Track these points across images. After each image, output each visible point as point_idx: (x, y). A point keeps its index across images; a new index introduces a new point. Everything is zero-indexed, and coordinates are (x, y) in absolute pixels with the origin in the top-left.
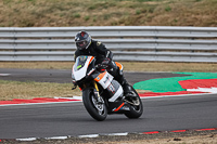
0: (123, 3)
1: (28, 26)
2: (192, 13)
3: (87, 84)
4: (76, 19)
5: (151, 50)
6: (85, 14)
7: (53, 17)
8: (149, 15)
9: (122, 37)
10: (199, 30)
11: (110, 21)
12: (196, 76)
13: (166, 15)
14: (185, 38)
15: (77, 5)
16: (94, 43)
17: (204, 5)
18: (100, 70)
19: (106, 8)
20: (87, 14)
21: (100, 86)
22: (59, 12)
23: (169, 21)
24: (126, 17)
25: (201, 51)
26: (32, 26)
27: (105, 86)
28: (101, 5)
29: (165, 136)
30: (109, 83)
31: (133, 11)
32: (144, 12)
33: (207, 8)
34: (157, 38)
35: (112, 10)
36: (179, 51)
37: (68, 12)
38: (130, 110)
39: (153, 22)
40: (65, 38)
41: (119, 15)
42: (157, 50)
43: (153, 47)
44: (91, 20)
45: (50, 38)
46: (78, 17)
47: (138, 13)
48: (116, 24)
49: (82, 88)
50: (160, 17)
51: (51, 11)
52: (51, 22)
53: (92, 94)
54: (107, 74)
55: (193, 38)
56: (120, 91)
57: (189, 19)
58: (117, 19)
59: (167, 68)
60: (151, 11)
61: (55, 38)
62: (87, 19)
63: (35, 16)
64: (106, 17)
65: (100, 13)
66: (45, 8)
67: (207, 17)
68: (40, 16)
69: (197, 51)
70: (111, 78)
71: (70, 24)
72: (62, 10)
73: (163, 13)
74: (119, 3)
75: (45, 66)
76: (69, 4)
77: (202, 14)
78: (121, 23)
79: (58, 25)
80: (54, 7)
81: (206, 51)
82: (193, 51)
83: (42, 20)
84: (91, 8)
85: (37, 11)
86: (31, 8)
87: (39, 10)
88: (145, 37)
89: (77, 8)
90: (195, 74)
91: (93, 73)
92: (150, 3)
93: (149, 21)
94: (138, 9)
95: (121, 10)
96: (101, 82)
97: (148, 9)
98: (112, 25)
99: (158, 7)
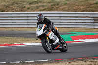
1: (2, 11)
2: (76, 5)
3: (43, 37)
4: (24, 9)
5: (58, 22)
6: (28, 6)
7: (13, 7)
8: (57, 6)
11: (39, 9)
12: (78, 34)
14: (73, 17)
15: (24, 2)
16: (45, 19)
17: (81, 2)
18: (48, 31)
19: (37, 3)
20: (29, 6)
21: (49, 38)
22: (16, 5)
23: (66, 9)
24: (47, 7)
25: (80, 23)
26: (4, 11)
27: (51, 38)
28: (35, 2)
29: (64, 61)
30: (53, 36)
31: (50, 5)
32: (55, 5)
33: (83, 3)
34: (60, 17)
35: (40, 4)
36: (70, 22)
37: (20, 5)
38: (62, 48)
39: (59, 10)
40: (19, 17)
41: (43, 6)
42: (60, 22)
43: (59, 21)
44: (31, 9)
45: (12, 17)
46: (25, 7)
47: (52, 6)
48: (42, 11)
49: (41, 39)
51: (12, 5)
52: (12, 10)
53: (46, 41)
54: (52, 32)
55: (77, 17)
56: (58, 40)
57: (75, 8)
58: (42, 8)
59: (65, 30)
60: (58, 5)
61: (14, 17)
62: (29, 8)
63: (5, 7)
64: (37, 7)
65: (35, 6)
66: (10, 3)
67: (83, 7)
68: (7, 7)
69: (79, 23)
70: (54, 34)
71: (21, 11)
72: (17, 4)
73: (63, 6)
74: (43, 1)
75: (10, 29)
76: (20, 2)
77: (81, 6)
78: (44, 10)
79: (16, 11)
80: (14, 3)
81: (83, 23)
82: (77, 23)
83: (8, 9)
84: (31, 4)
85: (6, 5)
86: (4, 3)
87: (7, 4)
88: (55, 17)
89: (24, 4)
90: (77, 33)
91: (46, 32)
93: (57, 9)
94: (52, 4)
95: (44, 4)
97: (56, 4)
98: (40, 11)
99: (61, 3)
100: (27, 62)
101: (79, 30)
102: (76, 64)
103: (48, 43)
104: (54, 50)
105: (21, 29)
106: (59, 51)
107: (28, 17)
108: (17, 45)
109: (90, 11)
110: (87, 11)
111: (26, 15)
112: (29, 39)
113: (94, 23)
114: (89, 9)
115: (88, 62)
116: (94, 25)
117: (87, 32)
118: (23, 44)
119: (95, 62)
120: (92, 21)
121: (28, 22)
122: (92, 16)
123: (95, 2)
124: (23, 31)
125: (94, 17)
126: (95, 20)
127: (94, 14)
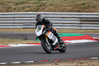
0: (31, 1)
2: (63, 6)
4: (10, 9)
6: (14, 7)
8: (43, 7)
9: (31, 17)
10: (66, 14)
12: (65, 35)
13: (51, 7)
15: (10, 2)
17: (68, 2)
19: (23, 4)
20: (15, 7)
21: (48, 38)
23: (52, 10)
24: (33, 8)
25: (67, 23)
27: (50, 38)
28: (21, 3)
30: (52, 37)
31: (36, 5)
32: (41, 5)
33: (69, 4)
35: (26, 5)
36: (57, 23)
37: (6, 6)
38: (61, 49)
39: (45, 10)
40: (5, 18)
41: (29, 7)
44: (17, 9)
46: (11, 8)
47: (38, 6)
48: (28, 11)
50: (48, 8)
53: (45, 42)
54: (51, 33)
55: (63, 18)
57: (61, 9)
58: (28, 9)
60: (44, 5)
62: (15, 9)
64: (23, 8)
65: (21, 6)
69: (65, 23)
71: (7, 11)
72: (3, 5)
73: (49, 6)
74: (29, 2)
76: (6, 2)
77: (67, 6)
78: (30, 11)
81: (69, 24)
82: (63, 23)
84: (17, 4)
92: (43, 1)
93: (43, 10)
94: (38, 4)
95: (31, 5)
96: (49, 36)
97: (42, 4)
98: (26, 12)
99: (47, 4)
100: (13, 64)
101: (66, 31)
102: (62, 65)
103: (47, 44)
104: (53, 50)
105: (7, 30)
106: (58, 51)
107: (14, 18)
108: (2, 46)
109: (76, 11)
110: (73, 11)
111: (12, 16)
112: (15, 40)
113: (80, 24)
114: (75, 9)
115: (75, 64)
116: (81, 26)
117: (73, 33)
118: (9, 45)
119: (82, 63)
120: (79, 22)
121: (14, 23)
122: (79, 17)
123: (81, 3)
124: (9, 32)
125: (80, 18)
126: (81, 21)
127: (80, 14)
